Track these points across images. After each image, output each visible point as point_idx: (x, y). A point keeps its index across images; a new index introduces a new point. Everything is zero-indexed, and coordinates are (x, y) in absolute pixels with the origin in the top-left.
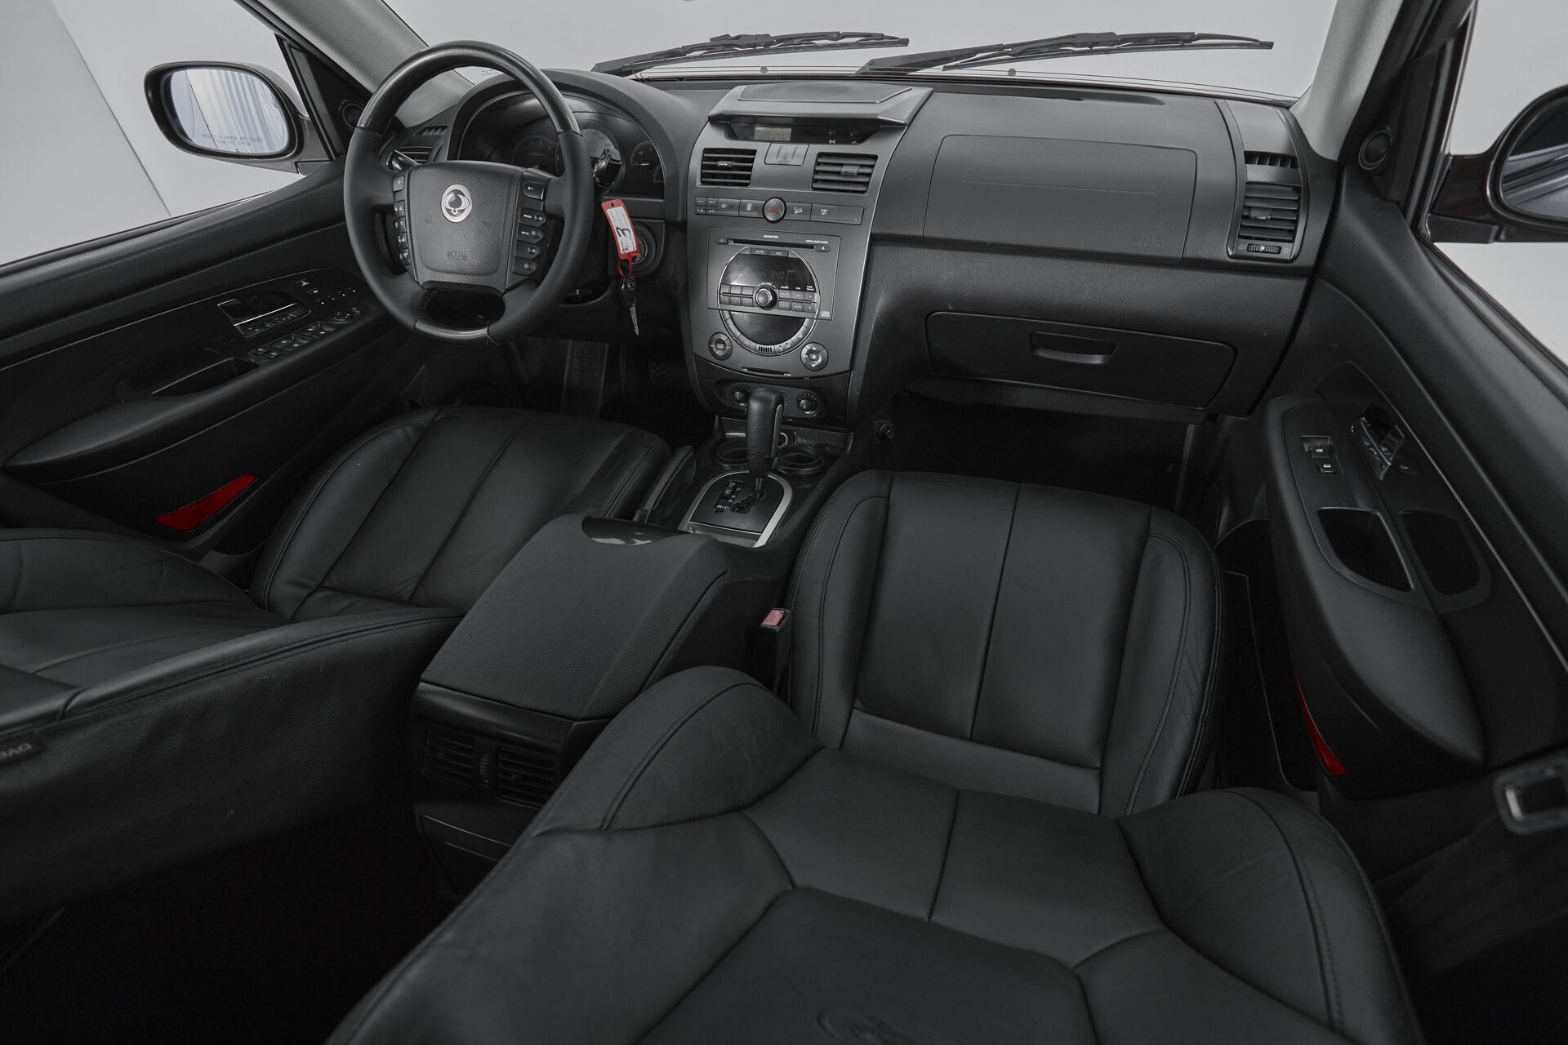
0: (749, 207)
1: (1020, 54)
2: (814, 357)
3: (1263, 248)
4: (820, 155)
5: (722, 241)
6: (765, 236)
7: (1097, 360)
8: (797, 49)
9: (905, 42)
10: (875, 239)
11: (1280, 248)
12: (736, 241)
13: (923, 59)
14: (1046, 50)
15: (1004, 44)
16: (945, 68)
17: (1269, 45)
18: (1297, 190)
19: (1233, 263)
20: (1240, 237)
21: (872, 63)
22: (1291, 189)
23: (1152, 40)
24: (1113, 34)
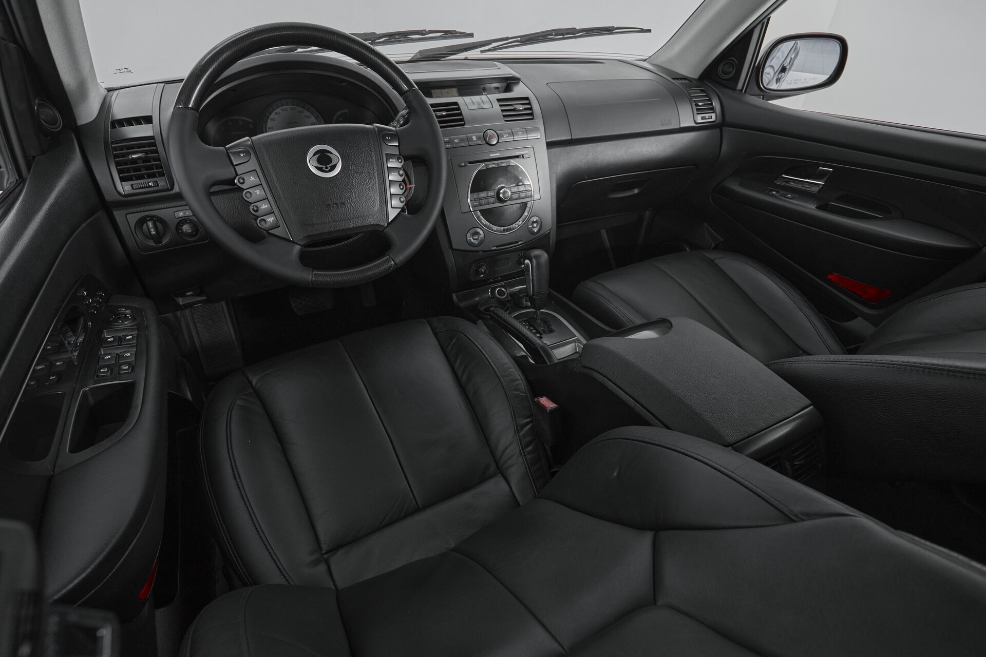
0: (474, 138)
1: (526, 41)
2: (535, 225)
3: (707, 117)
4: (499, 100)
5: (463, 164)
6: (491, 155)
7: (636, 191)
8: (400, 42)
9: (471, 35)
10: (550, 145)
11: (711, 116)
12: (470, 163)
13: (460, 48)
14: (541, 38)
15: (510, 36)
16: (482, 52)
17: (649, 31)
18: (702, 91)
19: (699, 126)
20: (697, 114)
21: (420, 52)
22: (699, 91)
23: (595, 31)
24: (575, 28)
